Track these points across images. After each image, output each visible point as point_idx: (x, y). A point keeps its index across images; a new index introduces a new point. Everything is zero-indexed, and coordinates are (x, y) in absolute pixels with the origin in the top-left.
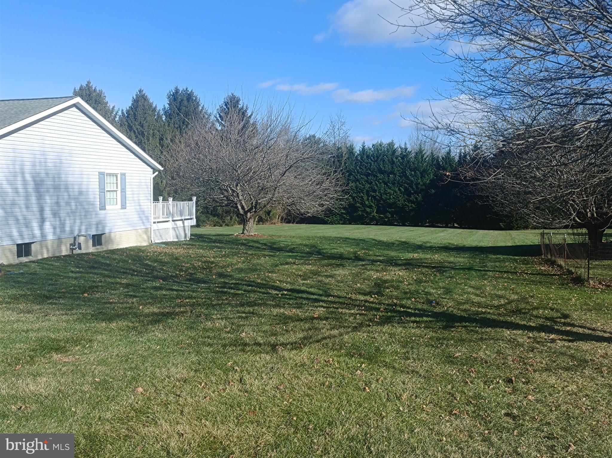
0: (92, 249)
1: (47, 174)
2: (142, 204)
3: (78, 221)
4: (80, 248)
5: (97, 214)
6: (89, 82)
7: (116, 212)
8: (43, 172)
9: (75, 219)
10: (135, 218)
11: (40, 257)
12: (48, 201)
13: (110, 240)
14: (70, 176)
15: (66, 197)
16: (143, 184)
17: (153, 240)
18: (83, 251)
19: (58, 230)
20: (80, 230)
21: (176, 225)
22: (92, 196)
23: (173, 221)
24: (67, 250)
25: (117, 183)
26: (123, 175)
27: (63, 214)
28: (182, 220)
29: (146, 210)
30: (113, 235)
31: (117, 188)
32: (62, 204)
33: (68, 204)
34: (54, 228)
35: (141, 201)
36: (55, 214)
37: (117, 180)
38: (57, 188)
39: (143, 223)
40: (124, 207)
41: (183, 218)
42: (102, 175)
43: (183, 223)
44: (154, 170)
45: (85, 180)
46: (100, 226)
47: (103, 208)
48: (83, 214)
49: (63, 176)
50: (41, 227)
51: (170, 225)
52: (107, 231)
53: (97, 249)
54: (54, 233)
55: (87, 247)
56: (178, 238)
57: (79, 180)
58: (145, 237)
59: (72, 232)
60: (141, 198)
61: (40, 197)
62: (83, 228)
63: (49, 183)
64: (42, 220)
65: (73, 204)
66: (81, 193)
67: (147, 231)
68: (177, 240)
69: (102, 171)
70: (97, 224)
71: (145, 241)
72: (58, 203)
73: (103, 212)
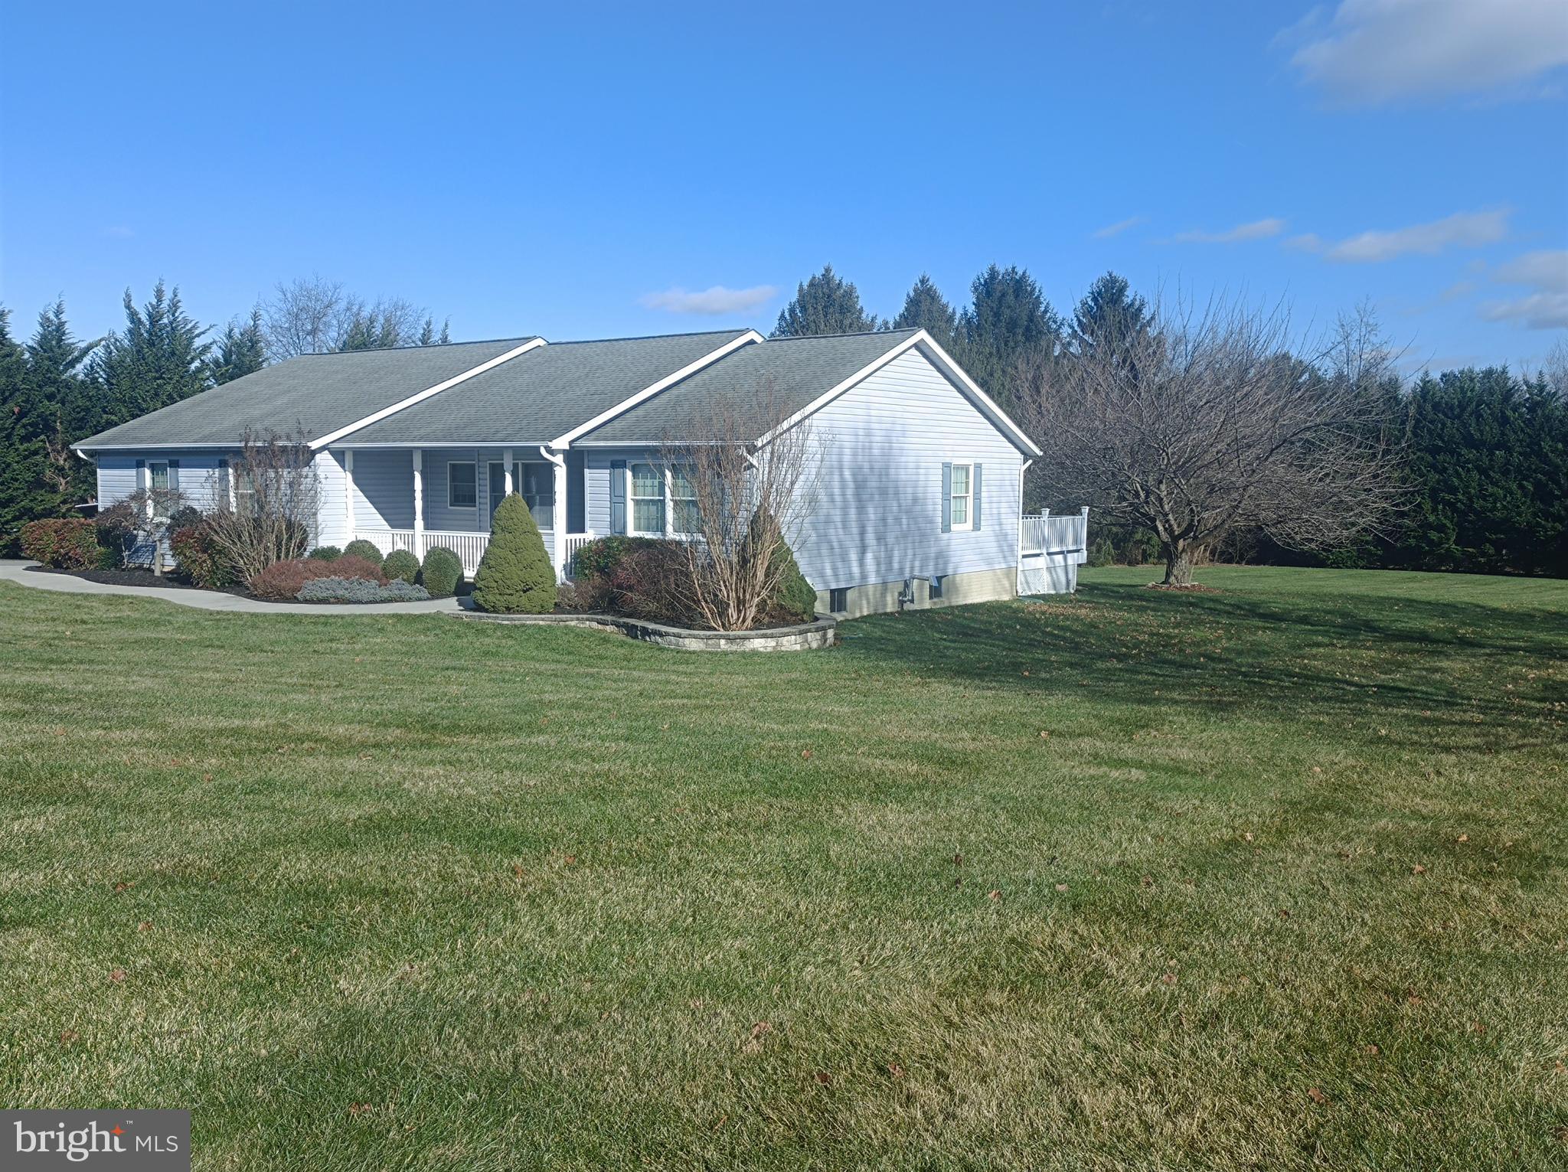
0: (927, 605)
1: (872, 468)
2: (1004, 521)
3: (910, 552)
4: (912, 601)
5: (937, 540)
6: (828, 270)
7: (964, 535)
8: (866, 465)
9: (906, 549)
10: (992, 547)
11: (858, 615)
12: (872, 516)
13: (954, 588)
14: (902, 471)
15: (895, 509)
16: (1007, 483)
17: (1020, 591)
18: (916, 606)
19: (883, 567)
20: (912, 568)
21: (1052, 561)
22: (930, 507)
23: (1049, 554)
24: (893, 603)
25: (967, 483)
26: (978, 466)
27: (891, 540)
28: (1062, 553)
29: (1010, 532)
30: (958, 578)
31: (967, 492)
32: (890, 521)
33: (898, 520)
34: (878, 564)
35: (1003, 516)
36: (880, 539)
37: (967, 477)
38: (883, 492)
39: (1005, 557)
40: (977, 527)
41: (1065, 549)
42: (946, 466)
43: (1065, 559)
44: (1026, 455)
45: (922, 478)
46: (941, 561)
47: (946, 529)
48: (917, 539)
49: (892, 471)
50: (862, 562)
51: (1042, 562)
52: (950, 571)
53: (935, 603)
54: (878, 572)
55: (922, 600)
56: (1055, 588)
57: (914, 477)
58: (1006, 584)
59: (901, 570)
60: (1003, 511)
61: (861, 509)
62: (917, 564)
63: (873, 483)
64: (863, 550)
65: (904, 521)
66: (915, 500)
67: (1011, 573)
68: (1053, 592)
69: (947, 460)
70: (937, 558)
71: (1006, 591)
72: (884, 520)
73: (945, 536)
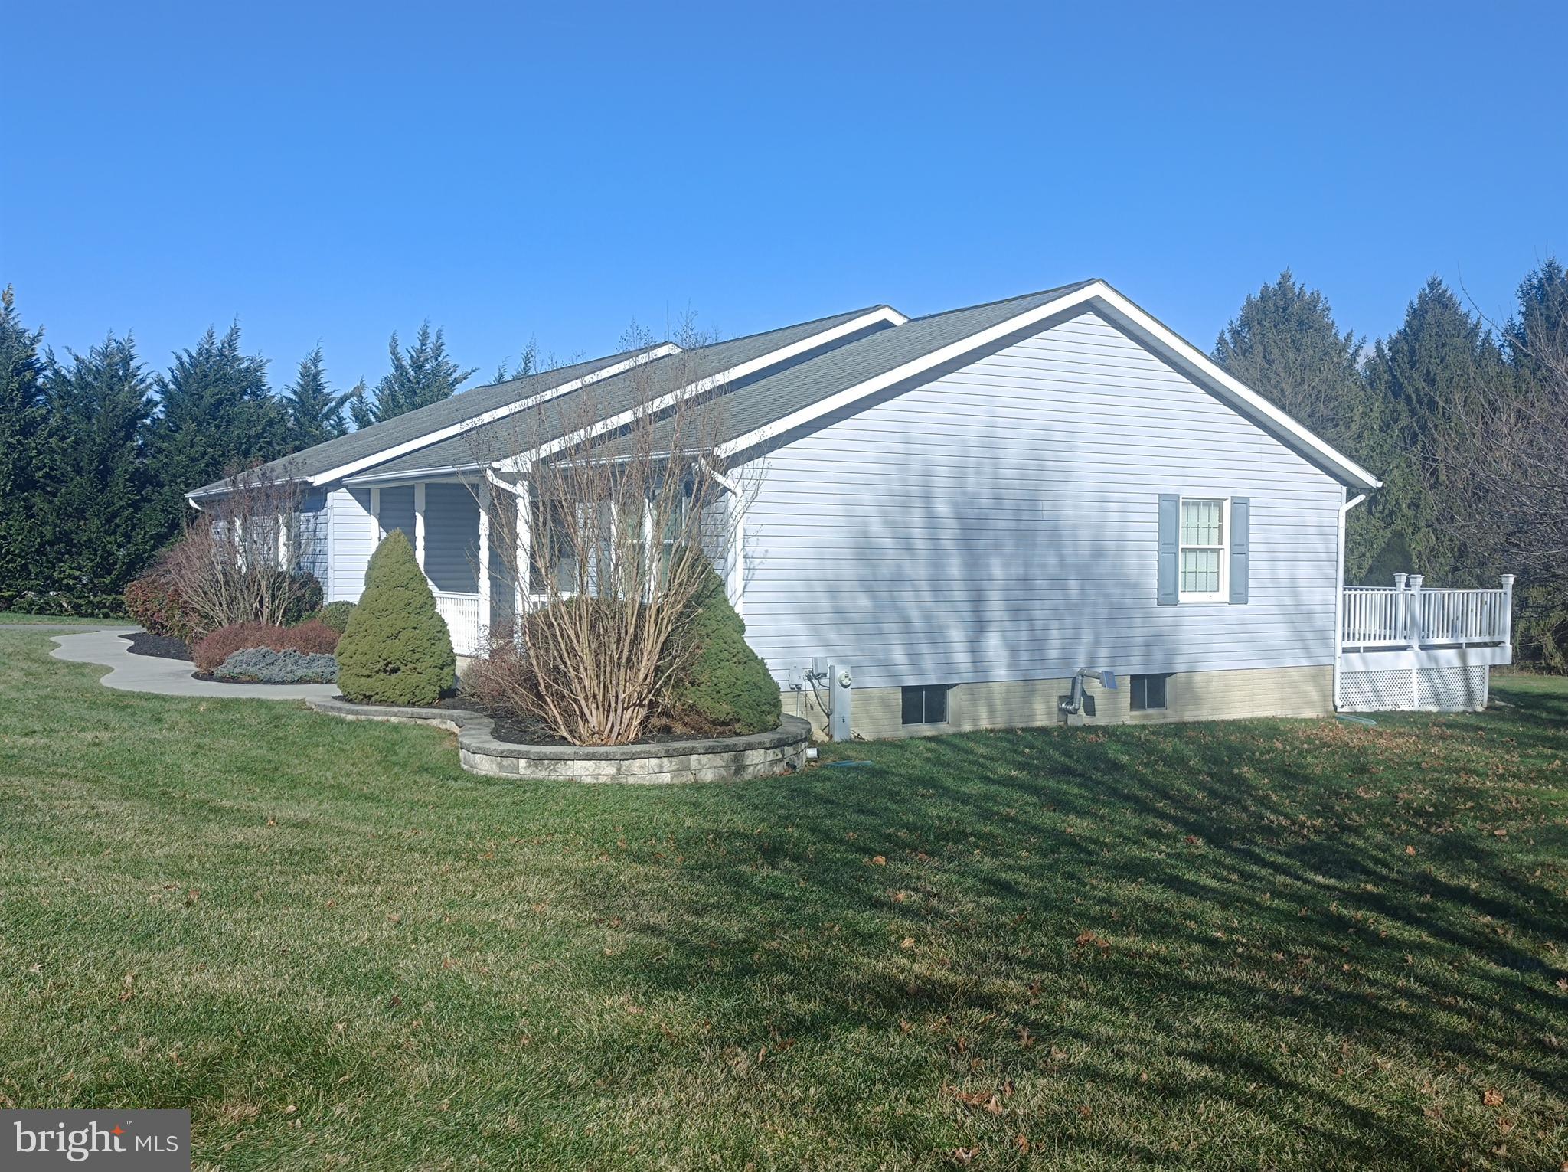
0: (1128, 717)
1: (998, 499)
2: (1303, 591)
3: (1087, 635)
4: (1090, 710)
5: (1148, 616)
6: (1286, 277)
7: (1212, 611)
8: (986, 493)
9: (1077, 628)
10: (1277, 632)
11: (967, 728)
12: (998, 574)
13: (1191, 694)
14: (1068, 505)
15: (1052, 564)
16: (1311, 530)
17: (1339, 703)
18: (1101, 720)
19: (1024, 656)
20: (1092, 660)
21: (1436, 660)
22: (1133, 564)
23: (1423, 647)
24: (1049, 713)
25: (1220, 528)
26: (1241, 505)
27: (1040, 614)
28: (1458, 646)
29: (1318, 608)
30: (1198, 680)
31: (1220, 543)
32: (1040, 583)
33: (1058, 583)
34: (1014, 651)
35: (1302, 583)
36: (1017, 611)
37: (1221, 519)
38: (1025, 538)
39: (1306, 649)
40: (1239, 596)
41: (1463, 640)
42: (1169, 504)
43: (1463, 658)
44: (1353, 489)
45: (1114, 517)
46: (1156, 650)
47: (1168, 597)
48: (1104, 613)
49: (1046, 505)
50: (975, 647)
51: (1408, 660)
52: (1180, 666)
53: (1146, 717)
54: (1013, 663)
55: (1115, 710)
56: (1437, 700)
57: (1094, 516)
58: (1312, 691)
59: (1067, 661)
60: (1301, 574)
61: (974, 563)
62: (1103, 653)
63: (1003, 523)
64: (979, 626)
65: (1073, 584)
66: (1098, 553)
67: (1320, 674)
68: (1434, 709)
69: (1171, 490)
70: (1148, 645)
71: (1310, 703)
72: (1025, 581)
73: (1169, 610)
